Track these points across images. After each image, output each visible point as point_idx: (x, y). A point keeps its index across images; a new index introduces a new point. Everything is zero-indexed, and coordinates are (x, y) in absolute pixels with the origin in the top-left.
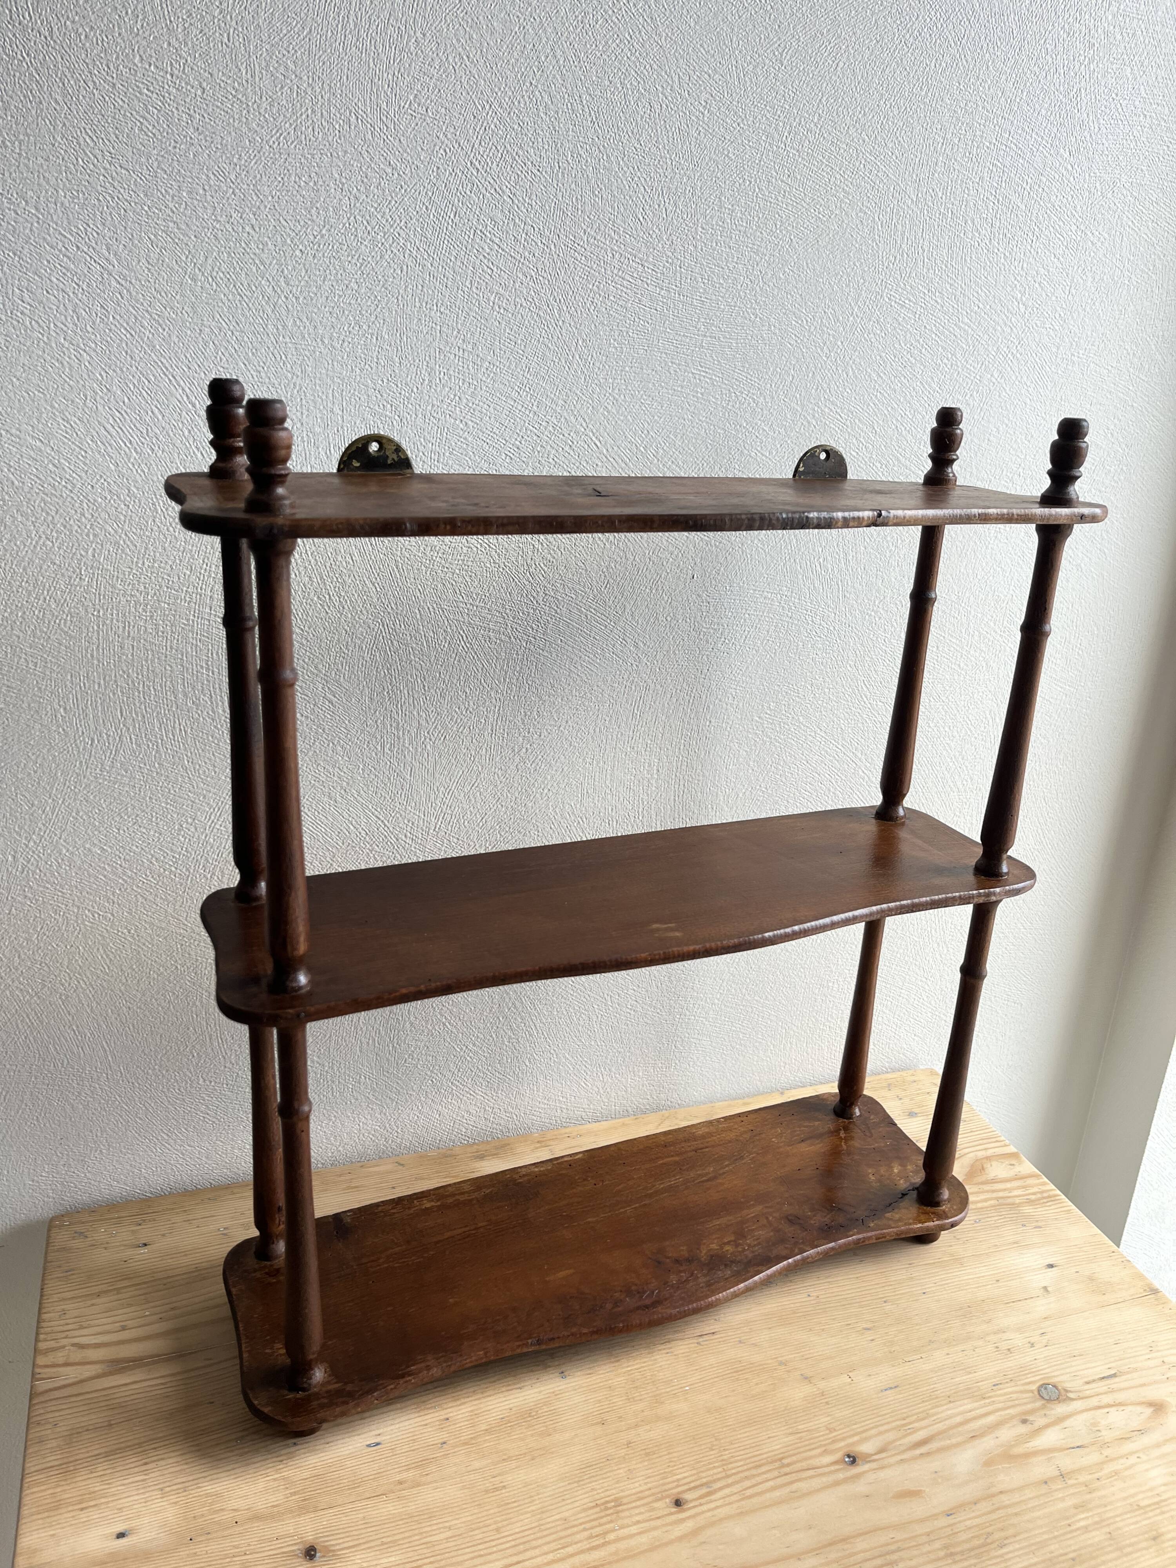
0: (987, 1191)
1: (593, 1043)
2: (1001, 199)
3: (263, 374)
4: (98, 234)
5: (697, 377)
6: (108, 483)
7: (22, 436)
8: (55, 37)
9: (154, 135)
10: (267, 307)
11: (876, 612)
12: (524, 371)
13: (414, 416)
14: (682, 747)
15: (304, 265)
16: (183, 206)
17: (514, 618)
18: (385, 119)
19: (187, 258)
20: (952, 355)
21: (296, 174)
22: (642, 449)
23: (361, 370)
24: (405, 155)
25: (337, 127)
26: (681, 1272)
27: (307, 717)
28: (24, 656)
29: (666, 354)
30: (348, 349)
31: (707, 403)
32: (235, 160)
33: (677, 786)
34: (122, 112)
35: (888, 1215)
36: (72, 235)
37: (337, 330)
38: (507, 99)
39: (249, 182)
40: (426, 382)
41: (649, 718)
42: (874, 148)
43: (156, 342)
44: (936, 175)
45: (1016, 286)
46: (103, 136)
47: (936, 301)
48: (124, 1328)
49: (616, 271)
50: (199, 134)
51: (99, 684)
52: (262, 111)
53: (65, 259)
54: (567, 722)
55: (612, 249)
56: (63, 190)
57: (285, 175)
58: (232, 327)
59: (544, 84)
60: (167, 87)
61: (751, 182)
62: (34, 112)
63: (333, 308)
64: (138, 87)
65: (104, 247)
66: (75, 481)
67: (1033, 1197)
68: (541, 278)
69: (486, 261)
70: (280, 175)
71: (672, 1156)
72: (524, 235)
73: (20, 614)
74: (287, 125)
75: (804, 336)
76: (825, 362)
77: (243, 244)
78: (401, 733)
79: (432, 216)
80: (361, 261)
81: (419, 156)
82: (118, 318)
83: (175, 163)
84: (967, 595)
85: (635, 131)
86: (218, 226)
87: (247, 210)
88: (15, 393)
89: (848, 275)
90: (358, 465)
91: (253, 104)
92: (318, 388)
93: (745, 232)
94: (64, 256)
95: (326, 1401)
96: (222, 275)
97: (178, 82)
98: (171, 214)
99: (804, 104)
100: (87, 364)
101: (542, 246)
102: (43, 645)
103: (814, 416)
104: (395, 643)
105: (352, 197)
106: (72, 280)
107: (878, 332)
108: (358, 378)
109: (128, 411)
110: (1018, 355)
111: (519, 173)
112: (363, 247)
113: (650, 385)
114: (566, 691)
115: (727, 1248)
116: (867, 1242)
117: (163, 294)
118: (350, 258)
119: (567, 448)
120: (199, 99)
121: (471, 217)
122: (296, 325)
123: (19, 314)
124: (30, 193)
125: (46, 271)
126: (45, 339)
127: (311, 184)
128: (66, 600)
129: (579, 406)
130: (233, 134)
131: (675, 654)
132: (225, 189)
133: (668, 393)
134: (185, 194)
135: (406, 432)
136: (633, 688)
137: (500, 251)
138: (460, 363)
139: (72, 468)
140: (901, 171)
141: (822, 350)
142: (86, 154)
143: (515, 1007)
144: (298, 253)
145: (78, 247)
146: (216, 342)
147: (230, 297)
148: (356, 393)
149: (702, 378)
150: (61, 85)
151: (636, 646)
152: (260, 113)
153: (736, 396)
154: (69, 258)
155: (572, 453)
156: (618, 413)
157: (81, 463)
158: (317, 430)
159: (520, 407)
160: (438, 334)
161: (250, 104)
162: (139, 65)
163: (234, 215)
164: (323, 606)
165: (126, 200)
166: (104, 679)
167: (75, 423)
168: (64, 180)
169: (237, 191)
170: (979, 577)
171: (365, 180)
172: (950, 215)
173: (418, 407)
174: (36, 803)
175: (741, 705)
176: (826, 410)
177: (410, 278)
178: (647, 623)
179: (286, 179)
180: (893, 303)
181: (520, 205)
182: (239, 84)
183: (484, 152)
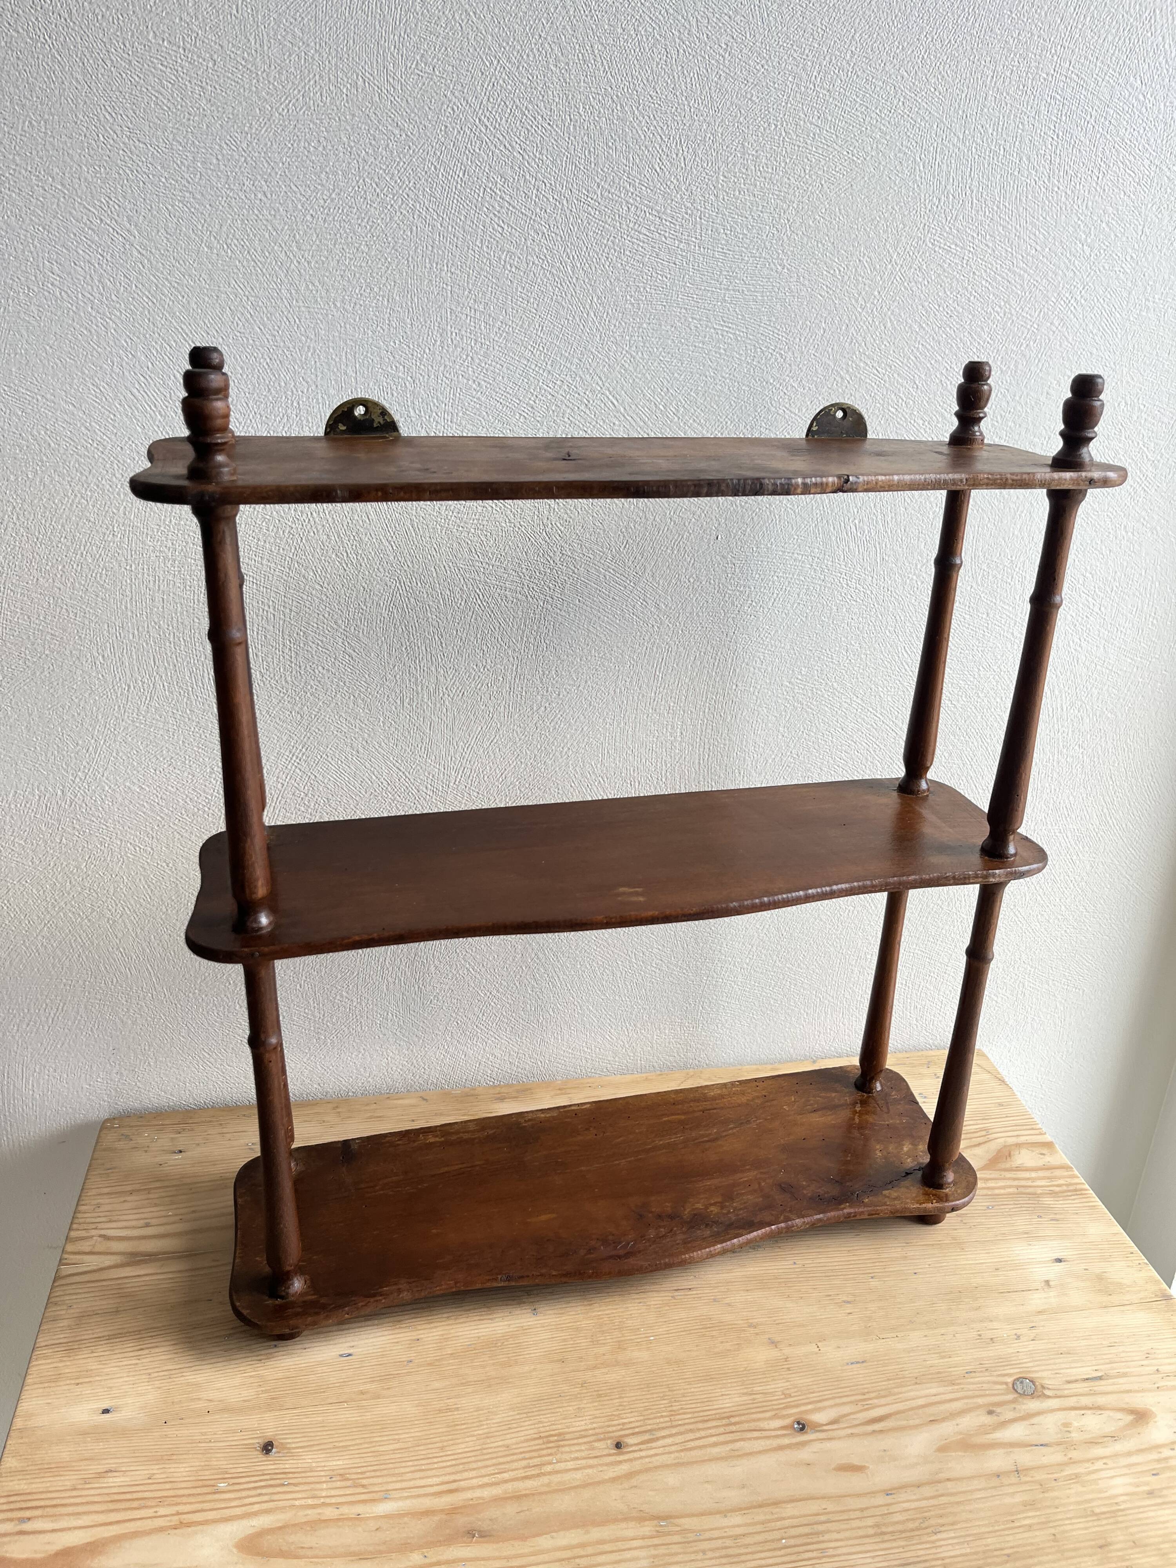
0: (1009, 1179)
1: (617, 998)
2: (1061, 134)
3: (278, 338)
4: (119, 206)
5: (719, 332)
6: (136, 445)
7: (56, 400)
8: (74, 19)
9: (169, 108)
10: (281, 272)
11: (918, 576)
12: (537, 330)
13: (426, 377)
14: (707, 710)
15: (315, 229)
16: (198, 176)
17: (530, 578)
18: (391, 81)
19: (203, 226)
20: (1005, 302)
21: (306, 140)
22: (661, 407)
23: (374, 332)
24: (413, 115)
25: (345, 91)
26: (660, 1227)
27: (328, 670)
28: (65, 607)
29: (686, 309)
30: (359, 312)
31: (731, 359)
32: (246, 129)
33: (702, 750)
34: (139, 88)
35: (886, 1192)
36: (96, 209)
37: (348, 293)
38: (515, 53)
39: (260, 150)
40: (438, 343)
41: (672, 681)
42: (914, 84)
43: (176, 309)
44: (986, 110)
45: (1079, 226)
46: (121, 112)
47: (987, 245)
48: (147, 1225)
49: (631, 225)
50: (212, 105)
51: (133, 634)
52: (271, 80)
53: (90, 232)
54: (586, 682)
55: (627, 202)
56: (86, 166)
57: (294, 141)
58: (247, 293)
59: (553, 36)
60: (179, 61)
61: (776, 126)
62: (57, 92)
63: (344, 271)
64: (152, 62)
65: (125, 219)
66: (105, 443)
67: (1057, 1189)
68: (553, 235)
69: (496, 220)
70: (289, 141)
71: (678, 1114)
72: (535, 192)
73: (60, 568)
74: (296, 92)
75: (837, 286)
76: (860, 314)
77: (256, 212)
78: (419, 688)
79: (440, 176)
80: (370, 223)
81: (426, 115)
82: (140, 286)
83: (190, 135)
84: (1022, 559)
85: (651, 78)
86: (231, 194)
87: (259, 178)
88: (48, 360)
89: (886, 220)
90: (344, 428)
91: (262, 73)
92: (331, 350)
93: (770, 179)
94: (89, 228)
95: (300, 1310)
96: (236, 242)
97: (190, 56)
98: (187, 185)
99: (835, 42)
100: (113, 331)
101: (554, 201)
102: (81, 597)
103: (848, 371)
104: (412, 600)
105: (360, 160)
106: (97, 252)
107: (920, 280)
108: (371, 340)
109: (153, 375)
110: (1083, 301)
111: (529, 128)
112: (372, 209)
113: (670, 342)
114: (585, 651)
115: (712, 1208)
116: (858, 1217)
117: (181, 262)
118: (360, 221)
119: (583, 407)
120: (210, 71)
121: (481, 175)
122: (308, 289)
123: (50, 285)
124: (56, 170)
125: (72, 243)
126: (74, 308)
127: (321, 149)
128: (100, 555)
129: (594, 364)
130: (244, 103)
131: (699, 616)
132: (237, 157)
133: (689, 350)
134: (199, 164)
135: (419, 393)
136: (655, 649)
137: (511, 208)
138: (472, 324)
139: (102, 430)
140: (946, 108)
141: (857, 301)
142: (106, 130)
143: (538, 958)
144: (309, 218)
145: (101, 220)
146: (232, 308)
147: (245, 263)
148: (369, 355)
149: (725, 333)
150: (81, 64)
151: (658, 607)
152: (269, 82)
153: (763, 352)
154: (93, 230)
155: (588, 412)
156: (635, 370)
157: (110, 426)
158: (332, 392)
159: (533, 367)
160: (449, 295)
161: (259, 73)
162: (153, 41)
163: (247, 183)
164: (341, 564)
165: (145, 173)
166: (138, 629)
167: (104, 387)
168: (87, 156)
169: (249, 159)
170: (1035, 540)
171: (373, 142)
172: (1002, 152)
173: (430, 368)
174: (80, 742)
175: (770, 669)
176: (862, 364)
177: (420, 239)
178: (669, 584)
179: (295, 145)
180: (937, 249)
181: (530, 161)
182: (248, 54)
183: (493, 108)
